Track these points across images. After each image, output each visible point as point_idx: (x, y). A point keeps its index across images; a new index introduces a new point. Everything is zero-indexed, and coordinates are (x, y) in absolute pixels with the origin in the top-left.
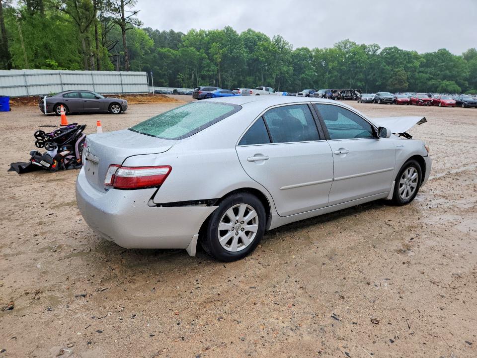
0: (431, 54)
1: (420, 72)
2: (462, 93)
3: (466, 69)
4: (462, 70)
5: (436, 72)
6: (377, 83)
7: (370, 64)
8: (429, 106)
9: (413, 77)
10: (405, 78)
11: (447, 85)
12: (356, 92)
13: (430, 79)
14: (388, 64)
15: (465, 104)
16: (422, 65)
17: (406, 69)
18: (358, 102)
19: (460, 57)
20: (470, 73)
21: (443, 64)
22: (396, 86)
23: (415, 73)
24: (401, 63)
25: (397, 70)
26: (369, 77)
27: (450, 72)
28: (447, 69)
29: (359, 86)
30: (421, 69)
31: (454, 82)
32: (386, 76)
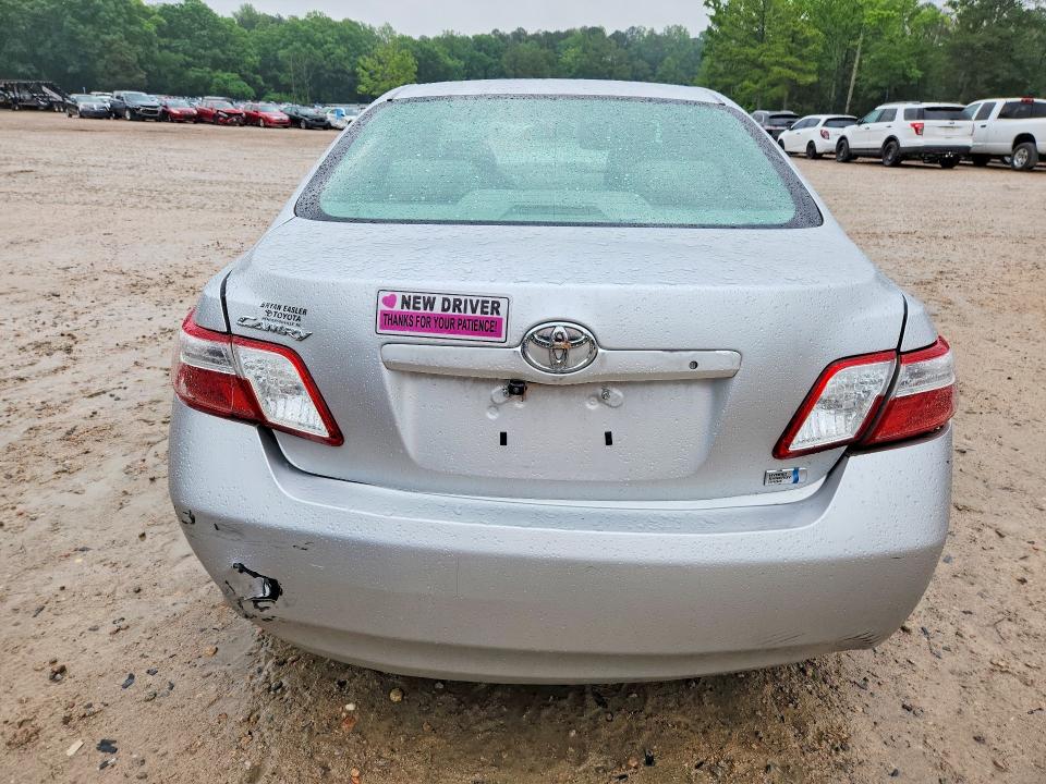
0: (173, 7)
1: (161, 48)
2: (257, 98)
3: (250, 47)
4: (244, 51)
5: (195, 51)
6: (70, 69)
7: (35, 17)
8: (241, 125)
9: (150, 59)
10: (133, 58)
11: (226, 82)
12: (44, 89)
13: (188, 65)
14: (84, 20)
15: (306, 122)
16: (162, 33)
17: (131, 38)
18: (70, 116)
19: (230, 22)
20: (259, 58)
21: (204, 32)
22: (119, 77)
23: (152, 48)
24: (113, 21)
25: (108, 38)
26: (40, 51)
27: (223, 53)
28: (215, 44)
29: (22, 73)
30: (165, 41)
31: (236, 75)
32: (86, 52)
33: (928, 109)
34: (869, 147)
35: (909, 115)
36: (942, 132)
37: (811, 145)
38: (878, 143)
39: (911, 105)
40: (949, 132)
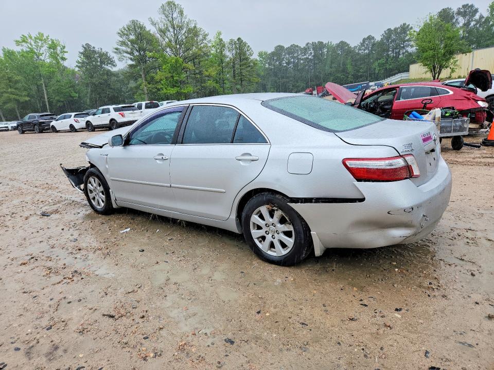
33: (122, 107)
34: (103, 124)
35: (116, 110)
36: (131, 115)
37: (71, 126)
38: (107, 122)
39: (114, 106)
40: (134, 115)
